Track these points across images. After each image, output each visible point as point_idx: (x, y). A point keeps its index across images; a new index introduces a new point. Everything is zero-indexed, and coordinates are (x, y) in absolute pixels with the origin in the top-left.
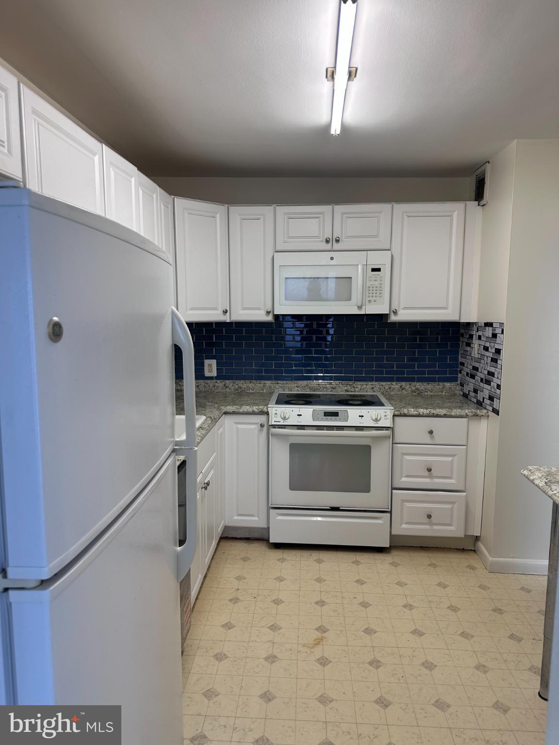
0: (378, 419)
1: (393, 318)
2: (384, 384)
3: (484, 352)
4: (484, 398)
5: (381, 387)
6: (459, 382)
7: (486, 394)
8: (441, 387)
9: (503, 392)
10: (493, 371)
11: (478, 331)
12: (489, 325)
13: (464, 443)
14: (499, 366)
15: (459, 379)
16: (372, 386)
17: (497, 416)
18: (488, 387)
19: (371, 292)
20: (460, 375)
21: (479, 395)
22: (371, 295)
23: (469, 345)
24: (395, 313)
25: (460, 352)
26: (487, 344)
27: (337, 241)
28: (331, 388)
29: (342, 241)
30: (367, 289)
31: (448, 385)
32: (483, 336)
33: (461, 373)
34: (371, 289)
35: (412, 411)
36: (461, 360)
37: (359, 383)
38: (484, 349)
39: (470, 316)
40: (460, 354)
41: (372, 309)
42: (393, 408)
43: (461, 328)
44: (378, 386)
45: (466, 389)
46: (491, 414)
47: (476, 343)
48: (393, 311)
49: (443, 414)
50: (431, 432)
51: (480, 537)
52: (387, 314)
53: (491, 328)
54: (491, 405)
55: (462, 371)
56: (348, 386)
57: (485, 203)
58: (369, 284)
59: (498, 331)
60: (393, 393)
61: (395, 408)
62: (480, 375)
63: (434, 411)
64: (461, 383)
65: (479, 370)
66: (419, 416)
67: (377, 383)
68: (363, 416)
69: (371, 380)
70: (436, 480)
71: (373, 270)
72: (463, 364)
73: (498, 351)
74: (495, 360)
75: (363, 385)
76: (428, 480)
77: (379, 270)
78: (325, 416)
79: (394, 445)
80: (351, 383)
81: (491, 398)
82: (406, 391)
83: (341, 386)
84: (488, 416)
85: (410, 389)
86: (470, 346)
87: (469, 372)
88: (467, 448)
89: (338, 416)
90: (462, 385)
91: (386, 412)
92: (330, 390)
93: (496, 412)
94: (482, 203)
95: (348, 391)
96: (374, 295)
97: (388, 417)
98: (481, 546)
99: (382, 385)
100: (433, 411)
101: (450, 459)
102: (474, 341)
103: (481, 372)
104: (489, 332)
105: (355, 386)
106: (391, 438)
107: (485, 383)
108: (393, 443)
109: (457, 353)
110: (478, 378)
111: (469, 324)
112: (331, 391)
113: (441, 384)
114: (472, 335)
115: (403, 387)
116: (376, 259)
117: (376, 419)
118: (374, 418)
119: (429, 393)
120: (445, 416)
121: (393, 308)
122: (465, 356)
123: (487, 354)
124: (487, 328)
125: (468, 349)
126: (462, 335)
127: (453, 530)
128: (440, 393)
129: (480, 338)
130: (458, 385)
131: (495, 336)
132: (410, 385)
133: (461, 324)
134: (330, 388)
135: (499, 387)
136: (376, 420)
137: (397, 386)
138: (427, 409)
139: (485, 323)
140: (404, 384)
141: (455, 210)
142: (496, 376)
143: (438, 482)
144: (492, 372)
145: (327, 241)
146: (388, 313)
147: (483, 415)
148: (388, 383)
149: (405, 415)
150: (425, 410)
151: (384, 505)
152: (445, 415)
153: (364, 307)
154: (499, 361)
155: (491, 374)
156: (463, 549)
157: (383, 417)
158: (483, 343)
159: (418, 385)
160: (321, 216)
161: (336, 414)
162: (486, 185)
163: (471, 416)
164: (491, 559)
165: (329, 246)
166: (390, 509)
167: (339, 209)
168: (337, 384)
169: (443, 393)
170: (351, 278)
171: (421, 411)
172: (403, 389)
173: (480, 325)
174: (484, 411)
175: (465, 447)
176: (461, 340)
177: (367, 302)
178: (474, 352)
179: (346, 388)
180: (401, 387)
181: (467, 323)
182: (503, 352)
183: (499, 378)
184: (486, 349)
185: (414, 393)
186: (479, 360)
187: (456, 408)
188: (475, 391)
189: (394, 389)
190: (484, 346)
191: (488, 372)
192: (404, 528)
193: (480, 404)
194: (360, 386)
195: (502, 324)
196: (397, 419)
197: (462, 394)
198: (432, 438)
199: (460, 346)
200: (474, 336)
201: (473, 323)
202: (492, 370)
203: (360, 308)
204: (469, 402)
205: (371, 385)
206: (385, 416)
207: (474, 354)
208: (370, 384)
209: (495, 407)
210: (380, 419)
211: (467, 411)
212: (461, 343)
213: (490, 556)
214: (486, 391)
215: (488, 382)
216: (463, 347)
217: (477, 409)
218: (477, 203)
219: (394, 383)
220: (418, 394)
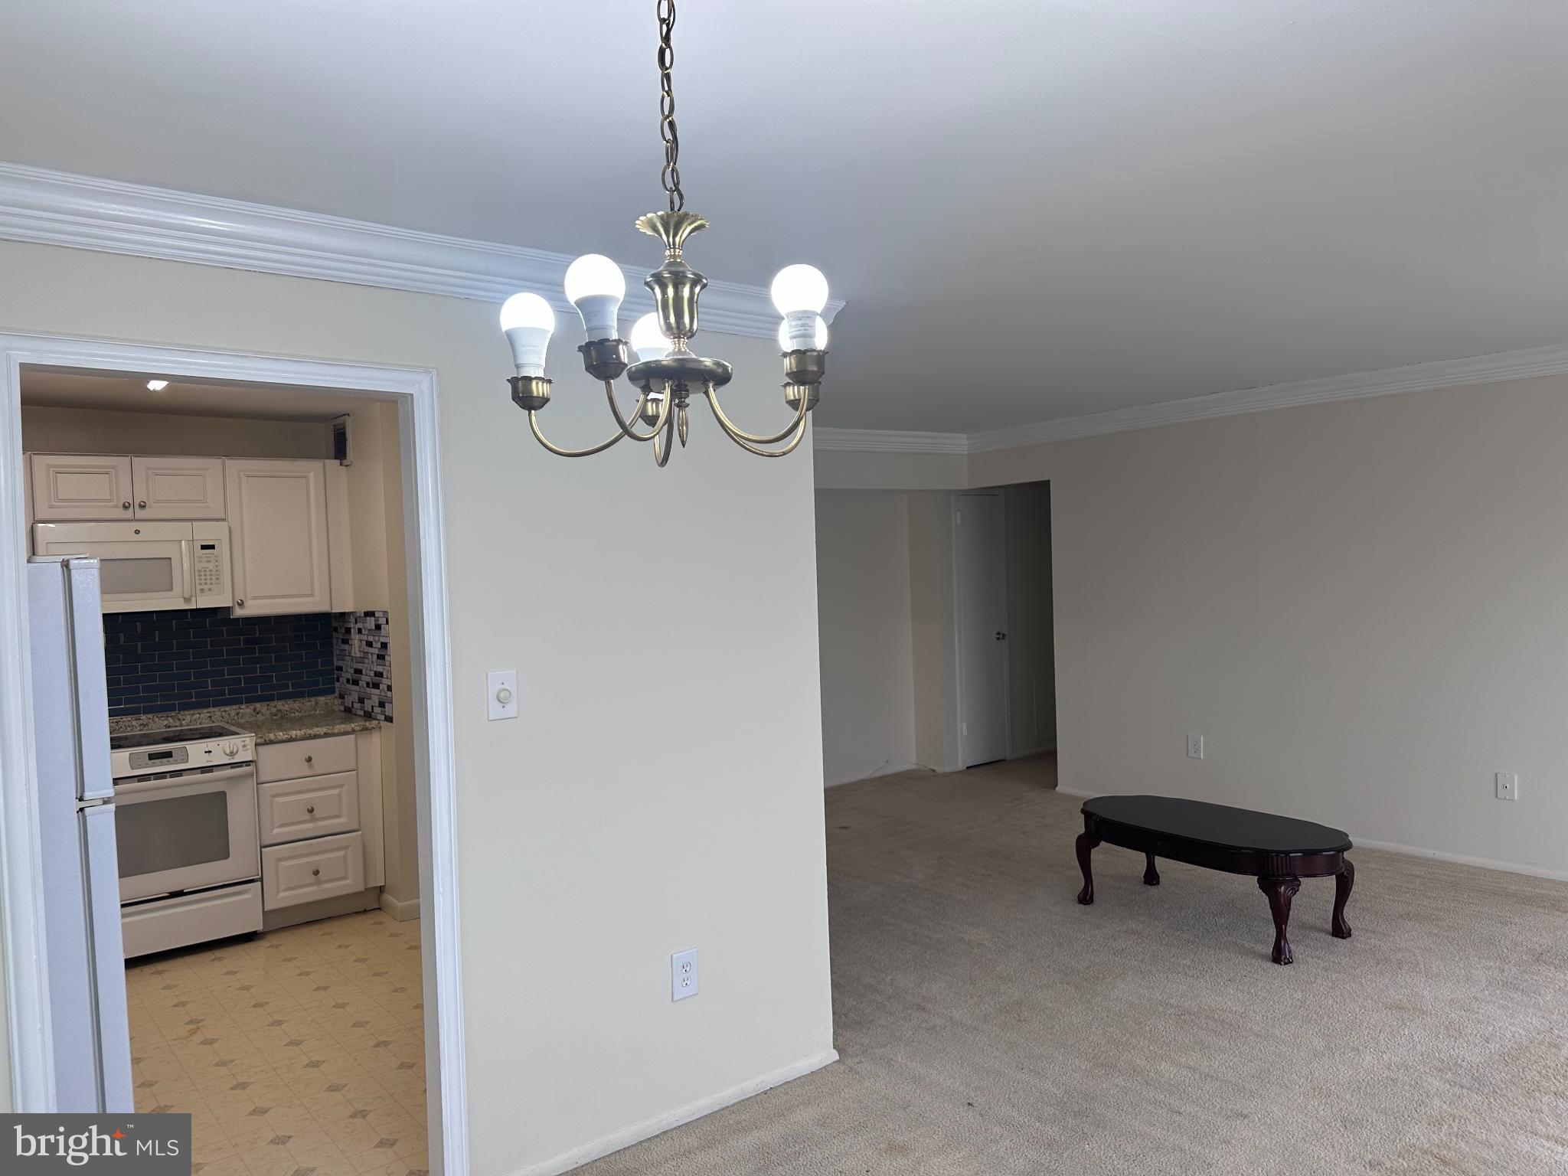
0: (235, 751)
1: (239, 613)
2: (227, 709)
3: (367, 649)
4: (373, 707)
5: (223, 713)
6: (337, 694)
7: (375, 700)
8: (313, 703)
9: (395, 693)
10: (361, 668)
11: (356, 623)
12: (369, 614)
13: (354, 767)
14: (387, 664)
15: (337, 690)
16: (209, 715)
17: (390, 724)
18: (377, 691)
19: (203, 577)
20: (337, 684)
21: (366, 705)
22: (203, 581)
23: (346, 641)
24: (241, 604)
25: (335, 653)
26: (371, 639)
27: (142, 507)
28: (140, 725)
29: (150, 507)
30: (196, 573)
31: (322, 699)
32: (365, 628)
33: (338, 680)
34: (203, 573)
35: (281, 735)
36: (336, 663)
37: (186, 713)
38: (367, 645)
39: (345, 603)
40: (335, 656)
41: (205, 601)
42: (254, 734)
43: (333, 620)
44: (219, 713)
45: (348, 702)
46: (384, 724)
47: (355, 639)
48: (238, 602)
49: (322, 733)
50: (309, 760)
51: (384, 886)
52: (229, 608)
53: (373, 619)
54: (383, 713)
55: (341, 679)
56: (170, 719)
57: (349, 463)
58: (198, 566)
59: (382, 621)
60: (242, 720)
61: (256, 735)
62: (365, 679)
63: (311, 732)
64: (340, 695)
65: (364, 673)
66: (291, 740)
67: (216, 709)
68: (211, 752)
69: (206, 705)
70: (321, 823)
71: (204, 547)
72: (340, 669)
73: (384, 646)
74: (381, 657)
75: (194, 714)
76: (309, 825)
77: (212, 547)
78: (150, 759)
79: (259, 786)
80: (173, 714)
81: (382, 705)
82: (262, 715)
83: (157, 720)
84: (380, 728)
85: (268, 712)
86: (348, 643)
87: (350, 677)
88: (357, 773)
89: (171, 756)
90: (342, 697)
91: (244, 741)
92: (138, 728)
93: (389, 719)
94: (345, 462)
95: (169, 727)
96: (208, 581)
97: (249, 747)
98: (388, 898)
99: (225, 711)
100: (309, 731)
101: (336, 791)
102: (353, 636)
103: (347, 672)
104: (371, 623)
105: (180, 717)
106: (255, 777)
107: (373, 688)
108: (257, 784)
109: (331, 654)
110: (362, 683)
111: (343, 614)
112: (140, 730)
113: (312, 699)
114: (350, 629)
115: (258, 710)
116: (207, 532)
117: (232, 752)
118: (228, 752)
119: (297, 714)
120: (326, 735)
121: (238, 599)
122: (342, 657)
123: (371, 650)
124: (368, 618)
125: (346, 647)
126: (336, 630)
127: (350, 884)
128: (313, 712)
129: (360, 631)
130: (336, 697)
131: (378, 627)
132: (268, 705)
133: (332, 615)
134: (137, 725)
135: (389, 688)
136: (232, 754)
137: (248, 710)
138: (300, 730)
139: (365, 613)
140: (258, 705)
141: (312, 471)
142: (385, 676)
143: (324, 825)
144: (380, 672)
145: (125, 507)
146: (230, 605)
147: (374, 728)
148: (234, 707)
149: (272, 742)
150: (299, 732)
151: (250, 872)
152: (325, 733)
153: (193, 599)
154: (387, 658)
155: (379, 674)
156: (365, 910)
157: (241, 748)
158: (365, 638)
159: (281, 705)
160: (113, 470)
161: (168, 755)
162: (348, 443)
163: (359, 731)
164: (400, 904)
165: (129, 514)
166: (260, 874)
167: (141, 463)
168: (149, 718)
169: (317, 712)
170: (170, 558)
171: (293, 733)
172: (258, 713)
173: (358, 615)
174: (375, 722)
175: (355, 772)
176: (334, 637)
177: (198, 592)
178: (355, 650)
179: (166, 722)
180: (255, 710)
181: (340, 613)
182: (391, 647)
183: (389, 677)
184: (370, 644)
185: (275, 717)
186: (361, 660)
187: (339, 724)
188: (361, 701)
189: (244, 714)
190: (367, 642)
191: (375, 672)
192: (281, 897)
193: (368, 716)
194: (189, 717)
195: (385, 613)
196: (260, 749)
197: (342, 708)
198: (311, 767)
199: (335, 645)
200: (352, 630)
201: (349, 614)
202: (380, 669)
203: (187, 600)
204: (354, 717)
205: (208, 712)
206: (244, 746)
207: (355, 653)
208: (205, 711)
209: (387, 714)
210: (237, 752)
211: (353, 725)
212: (335, 641)
213: (399, 901)
214: (375, 695)
215: (376, 686)
216: (338, 646)
217: (366, 721)
218: (338, 461)
219: (243, 706)
220: (281, 717)
